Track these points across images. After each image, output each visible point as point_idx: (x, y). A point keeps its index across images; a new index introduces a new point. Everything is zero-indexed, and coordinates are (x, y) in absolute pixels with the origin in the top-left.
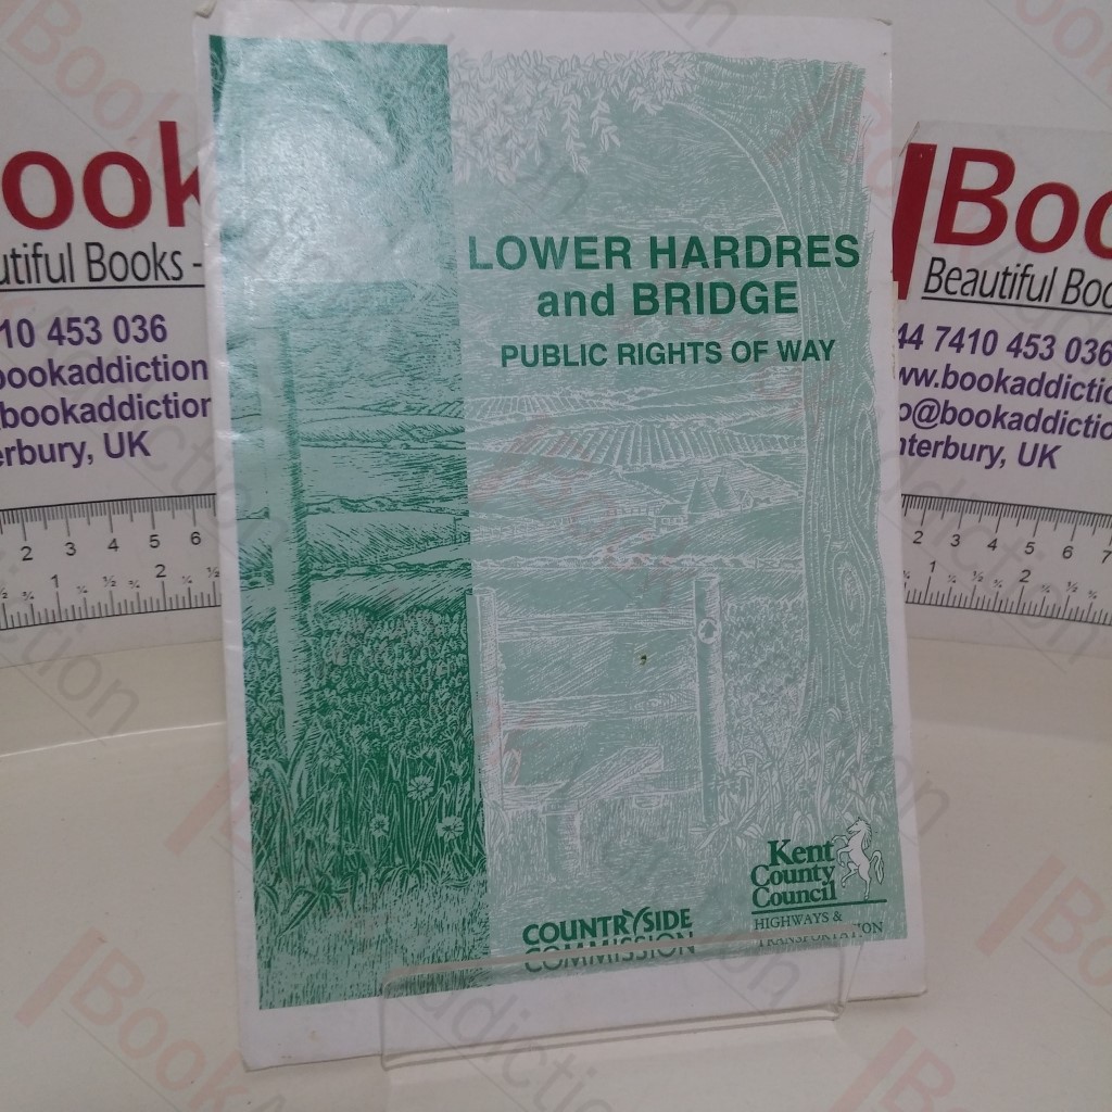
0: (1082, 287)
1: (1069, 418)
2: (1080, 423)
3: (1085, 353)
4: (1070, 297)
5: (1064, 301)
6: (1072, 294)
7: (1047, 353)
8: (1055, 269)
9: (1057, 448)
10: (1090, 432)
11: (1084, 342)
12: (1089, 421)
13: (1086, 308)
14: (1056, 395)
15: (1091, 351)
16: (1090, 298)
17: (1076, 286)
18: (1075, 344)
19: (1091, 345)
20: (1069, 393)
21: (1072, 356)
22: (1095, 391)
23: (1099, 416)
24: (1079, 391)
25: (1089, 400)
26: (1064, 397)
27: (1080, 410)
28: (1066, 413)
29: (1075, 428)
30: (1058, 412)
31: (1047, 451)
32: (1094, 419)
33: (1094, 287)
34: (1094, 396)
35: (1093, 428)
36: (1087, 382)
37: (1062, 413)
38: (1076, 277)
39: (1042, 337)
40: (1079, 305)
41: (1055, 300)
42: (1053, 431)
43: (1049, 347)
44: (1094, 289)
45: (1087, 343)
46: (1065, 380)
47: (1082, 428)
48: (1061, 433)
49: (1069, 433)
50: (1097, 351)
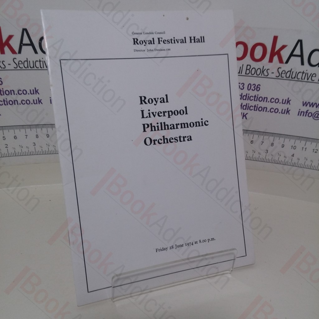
0: (250, 70)
1: (250, 105)
2: (253, 107)
3: (252, 87)
4: (247, 73)
5: (246, 74)
6: (248, 72)
7: (242, 88)
8: (243, 65)
9: (247, 114)
10: (256, 109)
11: (252, 85)
12: (255, 106)
13: (257, 76)
14: (246, 99)
15: (254, 87)
16: (253, 72)
17: (249, 69)
18: (250, 85)
19: (254, 86)
20: (249, 99)
21: (249, 89)
22: (256, 98)
23: (258, 105)
24: (252, 98)
25: (255, 100)
26: (248, 100)
27: (253, 103)
28: (249, 104)
29: (251, 108)
30: (247, 104)
31: (245, 114)
32: (256, 106)
33: (254, 70)
34: (256, 99)
35: (256, 108)
36: (254, 96)
37: (248, 104)
38: (249, 67)
39: (241, 83)
40: (250, 75)
41: (244, 73)
42: (246, 109)
43: (243, 86)
44: (253, 70)
45: (253, 85)
46: (248, 95)
47: (253, 108)
48: (248, 109)
49: (250, 110)
50: (256, 87)
